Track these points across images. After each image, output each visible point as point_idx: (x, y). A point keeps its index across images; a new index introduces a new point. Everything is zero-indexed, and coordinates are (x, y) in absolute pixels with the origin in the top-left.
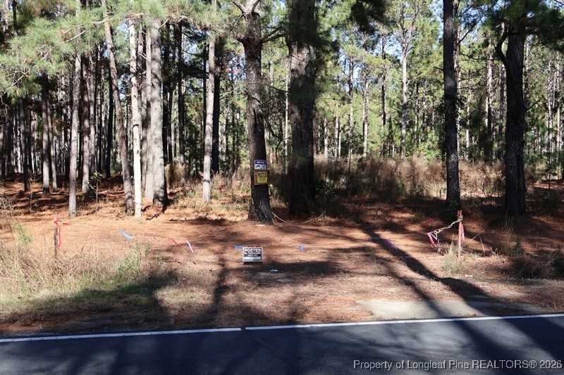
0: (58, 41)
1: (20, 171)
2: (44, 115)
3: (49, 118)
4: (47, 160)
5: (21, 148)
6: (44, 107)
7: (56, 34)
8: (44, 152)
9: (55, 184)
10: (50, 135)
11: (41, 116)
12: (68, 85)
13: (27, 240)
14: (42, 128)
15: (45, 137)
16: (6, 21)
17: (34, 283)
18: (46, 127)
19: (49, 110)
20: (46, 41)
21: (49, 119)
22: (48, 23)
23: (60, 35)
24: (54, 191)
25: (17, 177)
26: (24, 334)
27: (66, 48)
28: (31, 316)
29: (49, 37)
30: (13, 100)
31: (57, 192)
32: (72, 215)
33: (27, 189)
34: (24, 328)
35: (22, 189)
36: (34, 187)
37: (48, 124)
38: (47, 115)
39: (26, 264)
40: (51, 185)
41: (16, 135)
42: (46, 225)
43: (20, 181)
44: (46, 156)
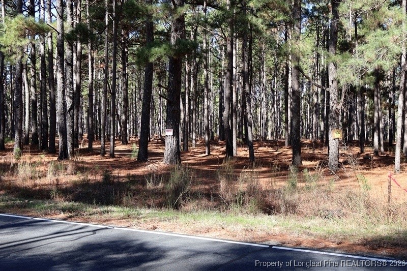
0: (391, 45)
1: (356, 139)
2: (376, 99)
3: (379, 100)
4: (377, 131)
5: (357, 123)
6: (376, 93)
7: (389, 40)
8: (375, 125)
9: (382, 149)
10: (380, 113)
11: (373, 99)
12: (392, 76)
13: (368, 188)
14: (374, 108)
15: (376, 114)
16: (350, 34)
17: (374, 219)
18: (377, 107)
19: (379, 95)
20: (383, 46)
21: (379, 102)
22: (383, 32)
23: (392, 40)
24: (382, 154)
25: (355, 143)
26: (372, 255)
27: (396, 50)
28: (377, 243)
29: (384, 42)
30: (357, 89)
31: (384, 154)
32: (397, 172)
33: (362, 151)
34: (372, 251)
35: (359, 152)
36: (368, 150)
37: (378, 105)
38: (378, 98)
39: (368, 205)
40: (380, 149)
41: (354, 114)
42: (379, 178)
43: (357, 146)
44: (376, 128)
